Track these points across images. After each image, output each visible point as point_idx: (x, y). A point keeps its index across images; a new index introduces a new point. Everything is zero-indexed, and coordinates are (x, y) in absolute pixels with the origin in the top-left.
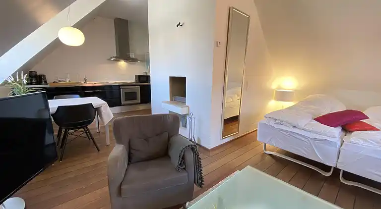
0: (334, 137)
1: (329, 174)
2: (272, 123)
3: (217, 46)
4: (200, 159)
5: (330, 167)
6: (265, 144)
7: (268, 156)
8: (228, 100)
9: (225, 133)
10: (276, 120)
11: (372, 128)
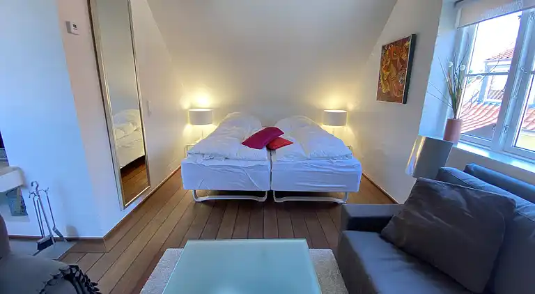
0: (265, 160)
1: (264, 199)
2: (200, 160)
3: (70, 32)
4: (94, 284)
5: (265, 192)
6: (195, 191)
7: (202, 205)
8: (118, 135)
9: (127, 197)
10: (203, 155)
11: (287, 143)
